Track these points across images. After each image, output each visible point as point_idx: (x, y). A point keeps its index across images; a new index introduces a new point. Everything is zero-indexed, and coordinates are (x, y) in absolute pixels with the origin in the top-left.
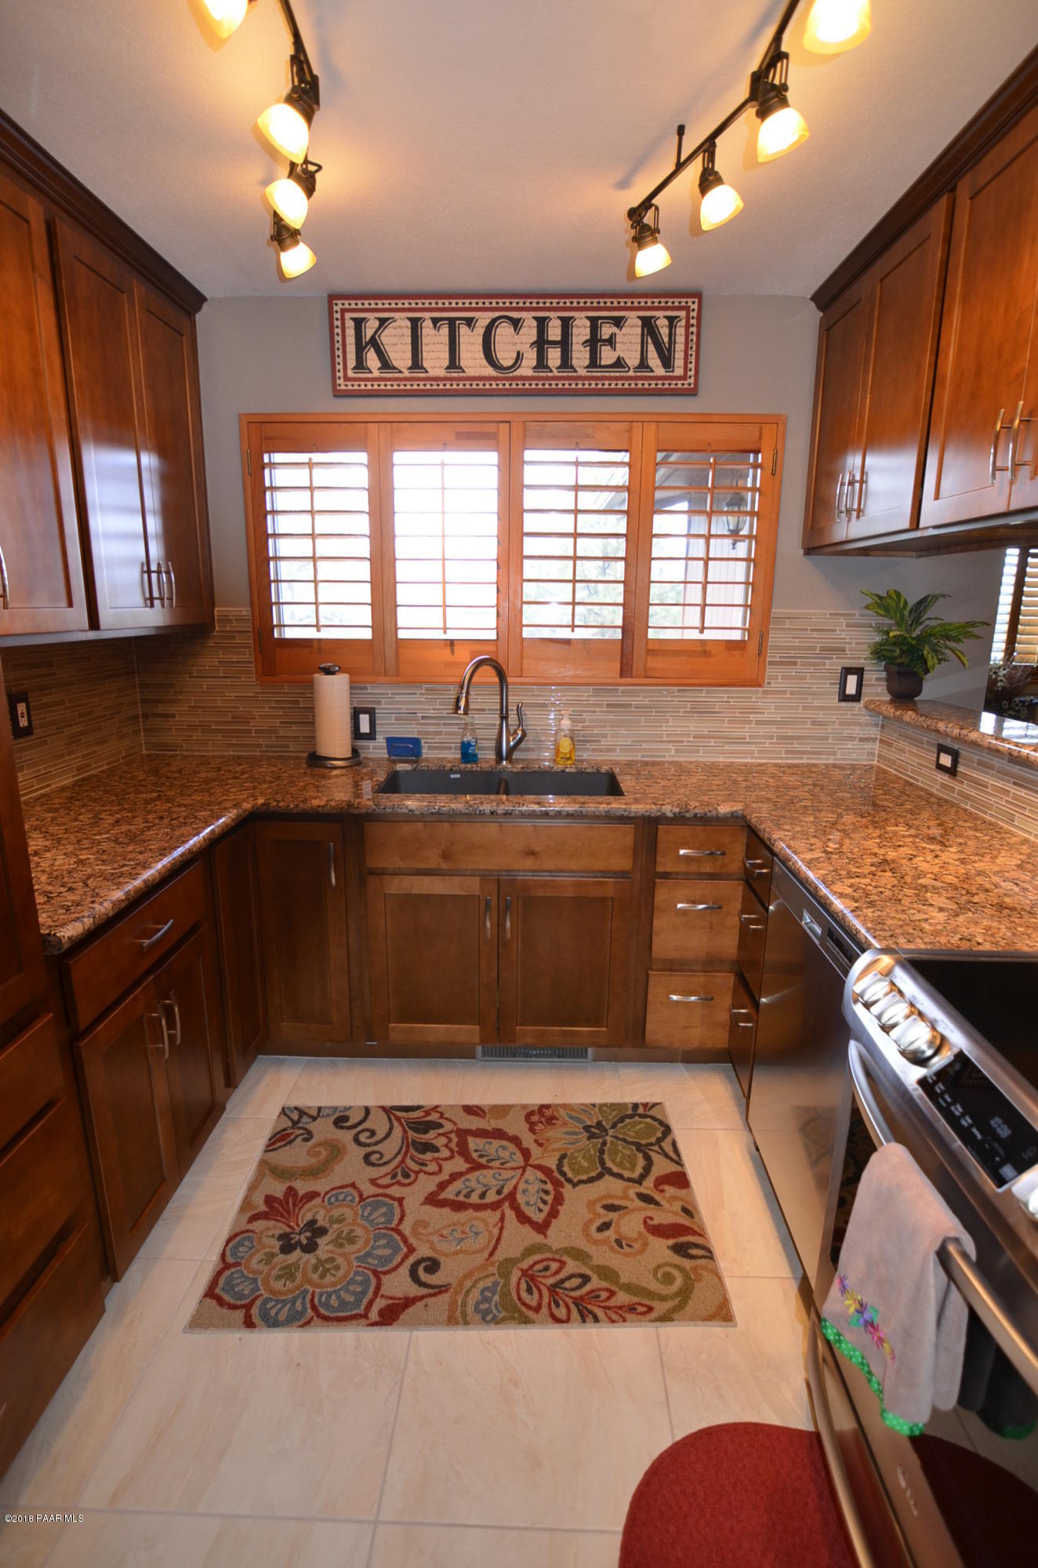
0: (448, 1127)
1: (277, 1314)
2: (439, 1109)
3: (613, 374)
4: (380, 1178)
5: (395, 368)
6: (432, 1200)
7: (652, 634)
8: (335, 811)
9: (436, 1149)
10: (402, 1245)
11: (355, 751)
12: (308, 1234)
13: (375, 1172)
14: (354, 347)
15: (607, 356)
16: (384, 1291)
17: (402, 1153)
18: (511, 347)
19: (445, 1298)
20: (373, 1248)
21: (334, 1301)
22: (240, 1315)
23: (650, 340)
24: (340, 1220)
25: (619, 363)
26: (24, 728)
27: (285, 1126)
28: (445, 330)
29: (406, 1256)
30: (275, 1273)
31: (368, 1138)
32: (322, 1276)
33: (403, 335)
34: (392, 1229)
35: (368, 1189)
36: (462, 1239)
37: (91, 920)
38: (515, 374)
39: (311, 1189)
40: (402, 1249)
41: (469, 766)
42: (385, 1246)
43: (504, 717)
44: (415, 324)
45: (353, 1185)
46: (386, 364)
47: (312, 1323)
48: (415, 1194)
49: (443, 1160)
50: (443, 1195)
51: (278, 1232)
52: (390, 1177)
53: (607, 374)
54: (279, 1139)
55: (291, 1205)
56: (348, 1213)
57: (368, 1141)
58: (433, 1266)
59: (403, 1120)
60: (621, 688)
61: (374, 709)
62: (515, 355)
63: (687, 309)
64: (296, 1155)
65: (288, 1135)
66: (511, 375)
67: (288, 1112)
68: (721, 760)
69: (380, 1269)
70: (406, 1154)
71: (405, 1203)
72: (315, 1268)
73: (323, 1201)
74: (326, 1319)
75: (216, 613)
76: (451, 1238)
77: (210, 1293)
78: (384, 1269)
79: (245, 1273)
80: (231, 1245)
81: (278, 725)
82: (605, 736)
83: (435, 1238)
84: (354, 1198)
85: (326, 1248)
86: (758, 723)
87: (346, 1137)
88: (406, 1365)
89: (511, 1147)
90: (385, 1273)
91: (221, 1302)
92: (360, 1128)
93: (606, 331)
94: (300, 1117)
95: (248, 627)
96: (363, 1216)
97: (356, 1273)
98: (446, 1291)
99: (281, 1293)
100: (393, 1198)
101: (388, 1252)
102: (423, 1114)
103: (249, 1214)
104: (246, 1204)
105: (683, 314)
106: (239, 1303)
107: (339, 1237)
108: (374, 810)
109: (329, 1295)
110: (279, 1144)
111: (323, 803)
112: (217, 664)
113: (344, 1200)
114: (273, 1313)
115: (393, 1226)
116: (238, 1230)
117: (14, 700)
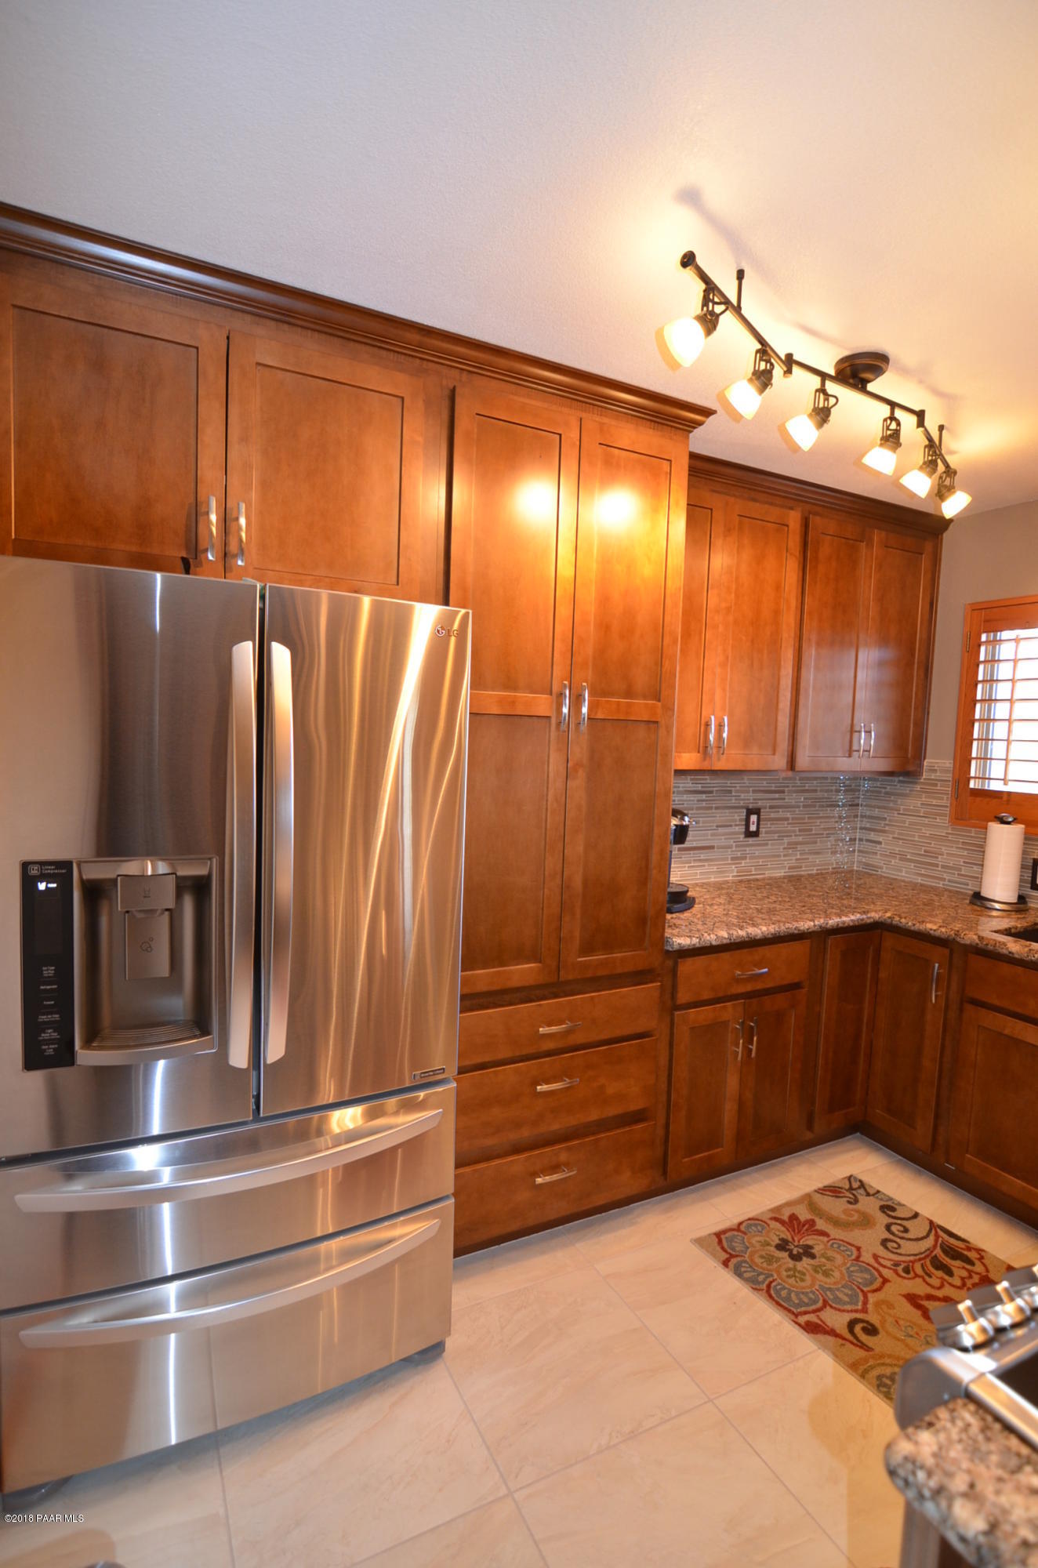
0: (978, 1268)
1: (745, 1272)
2: (983, 1254)
4: (883, 1258)
6: (912, 1299)
8: (943, 936)
9: (950, 1273)
10: (860, 1304)
11: (1022, 899)
12: (801, 1251)
13: (881, 1251)
16: (823, 1315)
17: (918, 1257)
19: (862, 1353)
20: (838, 1290)
21: (784, 1293)
22: (725, 1256)
24: (828, 1259)
26: (753, 832)
27: (844, 1186)
29: (856, 1311)
30: (763, 1253)
31: (898, 1231)
32: (788, 1277)
34: (862, 1291)
35: (867, 1257)
36: (911, 1336)
37: (698, 940)
39: (826, 1230)
40: (857, 1305)
42: (847, 1295)
45: (858, 1249)
47: (760, 1292)
48: (899, 1286)
49: (950, 1284)
50: (925, 1303)
51: (783, 1236)
52: (892, 1263)
54: (833, 1191)
55: (805, 1228)
56: (839, 1259)
57: (897, 1233)
58: (871, 1330)
59: (940, 1239)
64: (836, 1207)
65: (840, 1192)
67: (852, 1179)
69: (830, 1303)
70: (920, 1260)
71: (888, 1285)
72: (788, 1270)
73: (828, 1242)
74: (770, 1296)
75: (925, 764)
76: (903, 1329)
77: (718, 1235)
78: (834, 1305)
79: (745, 1240)
80: (749, 1222)
83: (890, 1320)
84: (852, 1255)
85: (806, 1266)
87: (882, 1220)
88: (798, 1359)
90: (831, 1307)
91: (720, 1242)
92: (899, 1222)
94: (859, 1188)
95: (949, 776)
96: (848, 1268)
97: (812, 1292)
98: (867, 1351)
99: (757, 1266)
100: (881, 1276)
101: (846, 1299)
102: (963, 1246)
103: (774, 1215)
104: (778, 1209)
106: (729, 1250)
107: (820, 1266)
108: (977, 944)
109: (784, 1288)
110: (828, 1193)
111: (935, 927)
112: (919, 805)
113: (843, 1251)
114: (743, 1269)
115: (865, 1289)
116: (760, 1218)
117: (750, 812)
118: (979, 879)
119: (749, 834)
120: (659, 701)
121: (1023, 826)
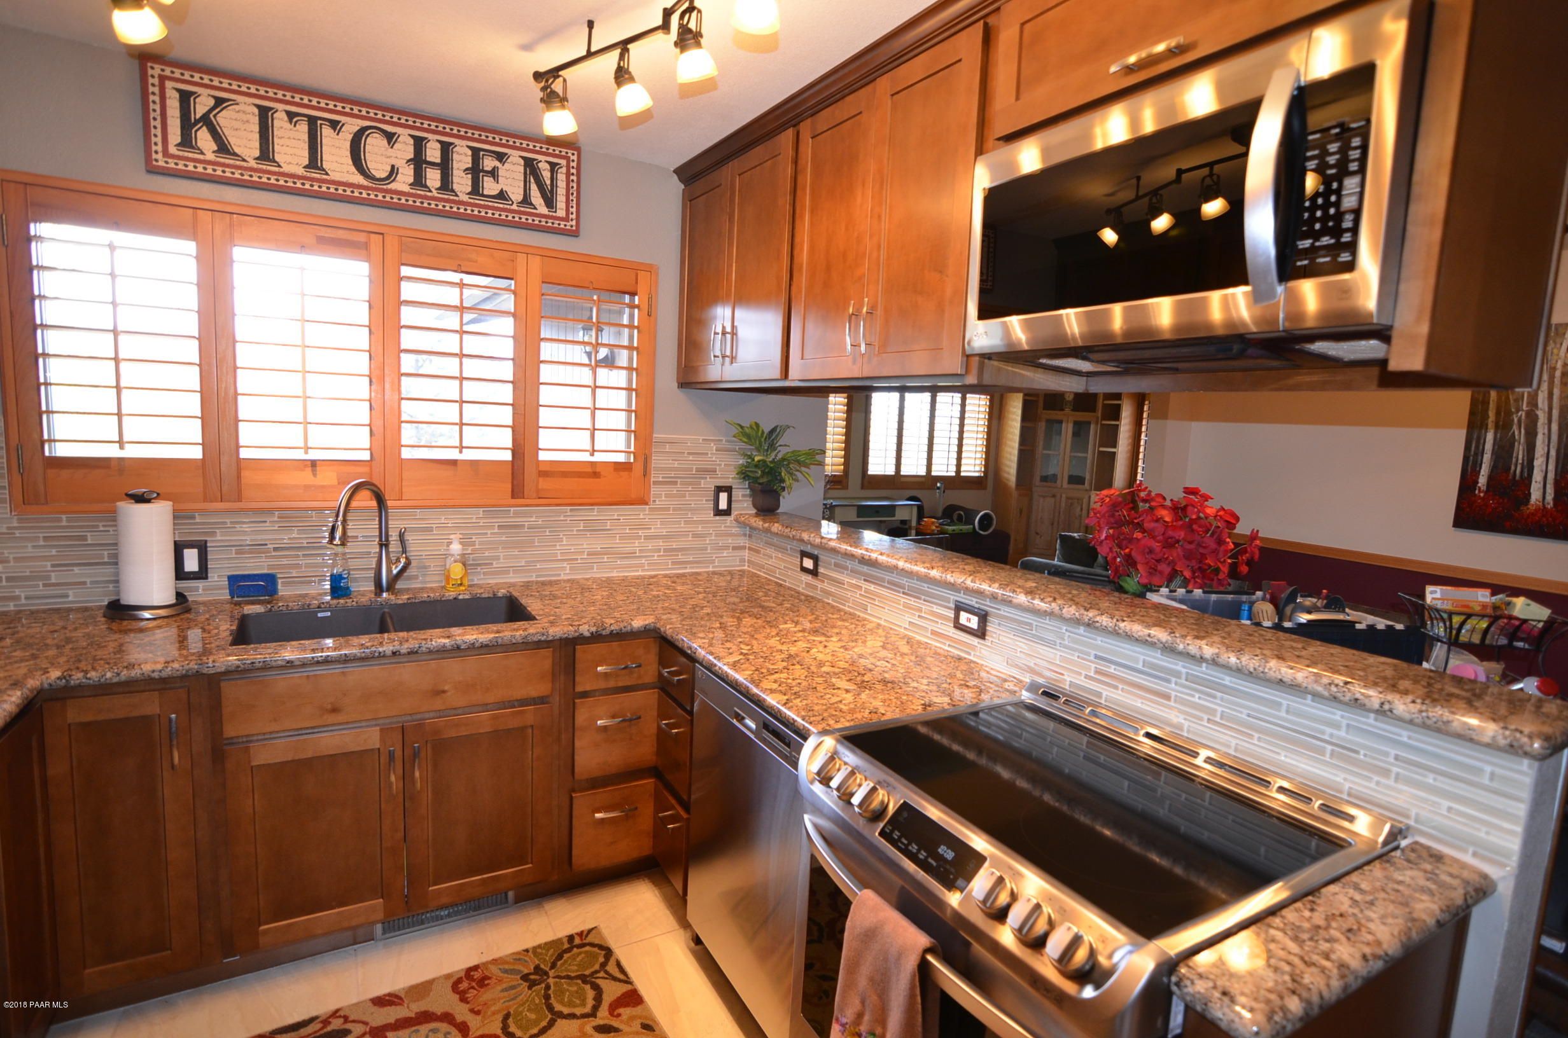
0: (356, 1029)
2: (341, 1013)
3: (496, 205)
5: (235, 154)
7: (543, 456)
11: (180, 596)
14: (178, 122)
15: (490, 187)
18: (384, 159)
23: (532, 180)
25: (502, 195)
28: (303, 127)
33: (248, 121)
38: (389, 187)
41: (342, 601)
43: (384, 544)
44: (265, 115)
46: (223, 148)
53: (490, 204)
60: (512, 509)
61: (206, 542)
62: (389, 169)
63: (567, 158)
66: (385, 187)
68: (614, 574)
81: (49, 568)
82: (498, 558)
86: (647, 538)
89: (444, 1027)
93: (489, 163)
105: (563, 162)
108: (238, 667)
111: (159, 667)
121: (171, 503)
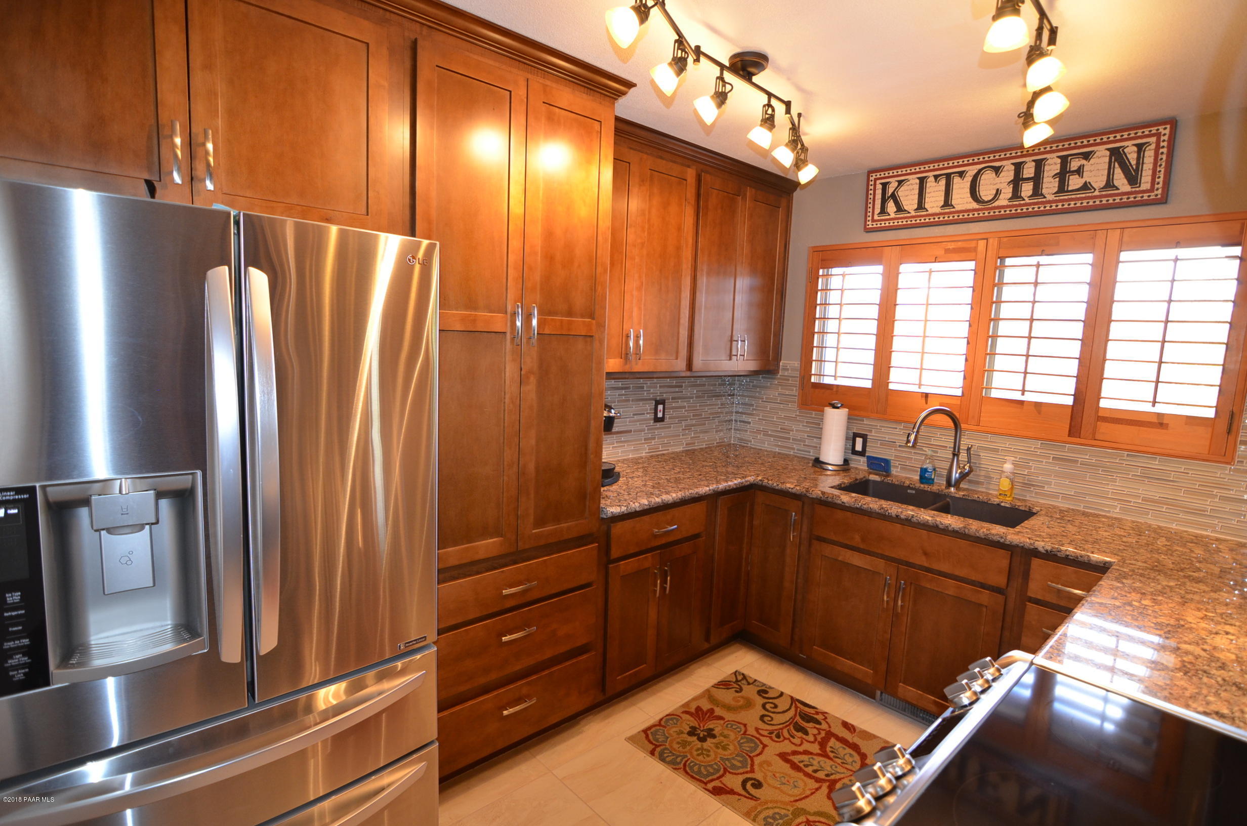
0: (824, 726)
1: (667, 757)
2: (826, 715)
3: (1078, 196)
4: (762, 730)
5: (906, 211)
6: (783, 756)
7: (1103, 404)
8: (798, 493)
9: (806, 733)
10: (749, 766)
11: (846, 461)
12: (706, 734)
13: (761, 725)
14: (880, 200)
15: (1075, 182)
16: (724, 779)
17: (785, 725)
18: (992, 186)
19: (752, 803)
20: (733, 758)
21: (696, 768)
22: (651, 747)
23: (1117, 165)
24: (725, 737)
25: (1086, 187)
26: (660, 418)
27: (732, 680)
28: (943, 182)
29: (747, 772)
30: (679, 740)
31: (771, 707)
32: (698, 755)
33: (913, 189)
34: (750, 756)
35: (751, 731)
36: (785, 784)
37: (626, 508)
38: (993, 205)
39: (722, 715)
40: (747, 768)
41: (922, 486)
42: (740, 761)
43: (956, 454)
44: (922, 181)
45: (745, 725)
46: (900, 208)
47: (679, 770)
48: (774, 748)
49: (807, 741)
50: (791, 758)
51: (692, 724)
52: (768, 732)
53: (1073, 196)
54: (724, 684)
55: (707, 716)
56: (732, 736)
57: (770, 709)
58: (758, 785)
59: (799, 709)
60: (1068, 445)
61: (867, 435)
62: (994, 192)
63: (1158, 135)
64: (727, 696)
65: (730, 685)
66: (990, 206)
67: (737, 674)
69: (729, 769)
70: (786, 726)
71: (767, 748)
72: (698, 750)
73: (724, 723)
74: (687, 773)
75: (781, 364)
76: (779, 779)
77: (645, 731)
78: (731, 771)
79: (666, 732)
80: (667, 717)
82: (1049, 484)
83: (770, 774)
84: (741, 731)
85: (710, 744)
86: (1222, 498)
87: (760, 701)
88: (709, 817)
89: (857, 758)
90: (730, 772)
91: (647, 737)
92: (771, 701)
93: (1075, 164)
94: (742, 679)
95: (797, 374)
96: (739, 741)
97: (716, 764)
98: (756, 801)
99: (675, 750)
100: (761, 743)
101: (739, 764)
102: (814, 712)
103: (685, 710)
104: (687, 704)
105: (1153, 140)
106: (654, 742)
107: (719, 743)
108: (821, 497)
109: (696, 764)
110: (721, 687)
112: (777, 395)
113: (735, 729)
114: (665, 755)
115: (751, 755)
116: (675, 713)
117: (658, 403)
118: (818, 448)
119: (657, 420)
120: (593, 319)
121: (847, 410)
